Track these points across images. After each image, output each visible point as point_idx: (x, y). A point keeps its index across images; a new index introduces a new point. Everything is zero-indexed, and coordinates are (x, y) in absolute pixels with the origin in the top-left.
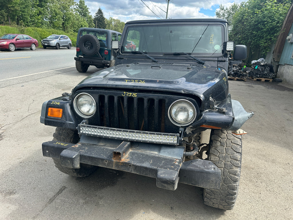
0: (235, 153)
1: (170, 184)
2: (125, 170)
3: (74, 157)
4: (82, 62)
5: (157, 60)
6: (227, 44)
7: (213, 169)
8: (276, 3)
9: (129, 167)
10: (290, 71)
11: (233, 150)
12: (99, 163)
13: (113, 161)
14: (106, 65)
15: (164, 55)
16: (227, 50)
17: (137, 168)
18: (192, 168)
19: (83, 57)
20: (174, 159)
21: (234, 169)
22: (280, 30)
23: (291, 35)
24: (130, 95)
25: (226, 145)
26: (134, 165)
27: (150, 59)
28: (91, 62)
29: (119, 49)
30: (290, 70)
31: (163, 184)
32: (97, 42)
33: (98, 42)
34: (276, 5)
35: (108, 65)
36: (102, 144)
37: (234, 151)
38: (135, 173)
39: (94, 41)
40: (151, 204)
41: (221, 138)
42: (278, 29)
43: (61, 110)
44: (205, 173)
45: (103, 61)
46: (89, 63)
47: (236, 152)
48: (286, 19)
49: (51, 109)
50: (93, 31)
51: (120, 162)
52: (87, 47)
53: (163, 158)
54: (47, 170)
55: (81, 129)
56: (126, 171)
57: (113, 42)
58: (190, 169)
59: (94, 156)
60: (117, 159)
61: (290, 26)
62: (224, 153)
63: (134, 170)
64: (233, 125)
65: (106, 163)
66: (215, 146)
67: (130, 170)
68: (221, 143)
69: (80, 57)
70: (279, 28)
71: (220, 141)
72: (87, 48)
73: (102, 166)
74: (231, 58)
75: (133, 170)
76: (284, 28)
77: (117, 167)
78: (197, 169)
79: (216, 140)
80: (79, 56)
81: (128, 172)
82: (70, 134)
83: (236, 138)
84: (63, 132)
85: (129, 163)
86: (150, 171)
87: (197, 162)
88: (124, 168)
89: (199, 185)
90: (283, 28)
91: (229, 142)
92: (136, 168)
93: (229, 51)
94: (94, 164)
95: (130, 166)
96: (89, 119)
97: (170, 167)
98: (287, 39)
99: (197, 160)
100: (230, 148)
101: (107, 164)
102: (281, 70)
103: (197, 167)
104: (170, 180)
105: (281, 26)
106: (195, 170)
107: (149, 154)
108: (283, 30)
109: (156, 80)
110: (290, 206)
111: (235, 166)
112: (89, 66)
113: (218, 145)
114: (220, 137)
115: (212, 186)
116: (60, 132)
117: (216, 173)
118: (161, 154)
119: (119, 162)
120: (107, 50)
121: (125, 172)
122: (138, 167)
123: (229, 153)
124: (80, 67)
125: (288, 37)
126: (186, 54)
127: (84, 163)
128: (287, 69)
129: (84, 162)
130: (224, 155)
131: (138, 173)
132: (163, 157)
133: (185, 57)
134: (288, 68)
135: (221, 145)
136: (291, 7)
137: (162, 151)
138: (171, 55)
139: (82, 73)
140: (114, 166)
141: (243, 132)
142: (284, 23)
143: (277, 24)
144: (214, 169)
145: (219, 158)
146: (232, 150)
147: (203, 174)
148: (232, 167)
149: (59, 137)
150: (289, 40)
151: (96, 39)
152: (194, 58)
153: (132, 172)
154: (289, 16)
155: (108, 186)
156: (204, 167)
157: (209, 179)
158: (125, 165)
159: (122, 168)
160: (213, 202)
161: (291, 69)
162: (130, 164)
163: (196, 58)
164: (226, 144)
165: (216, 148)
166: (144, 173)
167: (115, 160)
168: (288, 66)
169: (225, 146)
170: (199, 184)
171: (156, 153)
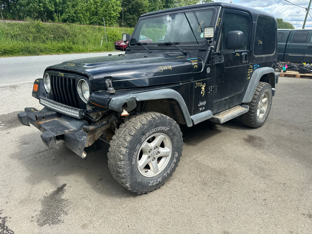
6: (205, 30)
7: (83, 139)
15: (158, 45)
16: (205, 37)
21: (121, 149)
24: (61, 75)
40: (90, 173)
44: (76, 141)
47: (129, 134)
55: (40, 100)
59: (32, 118)
60: (37, 122)
64: (110, 105)
65: (35, 124)
87: (78, 132)
93: (210, 38)
106: (72, 138)
107: (63, 123)
111: (122, 146)
126: (173, 44)
129: (29, 121)
138: (163, 45)
157: (78, 146)
162: (41, 126)
170: (73, 149)
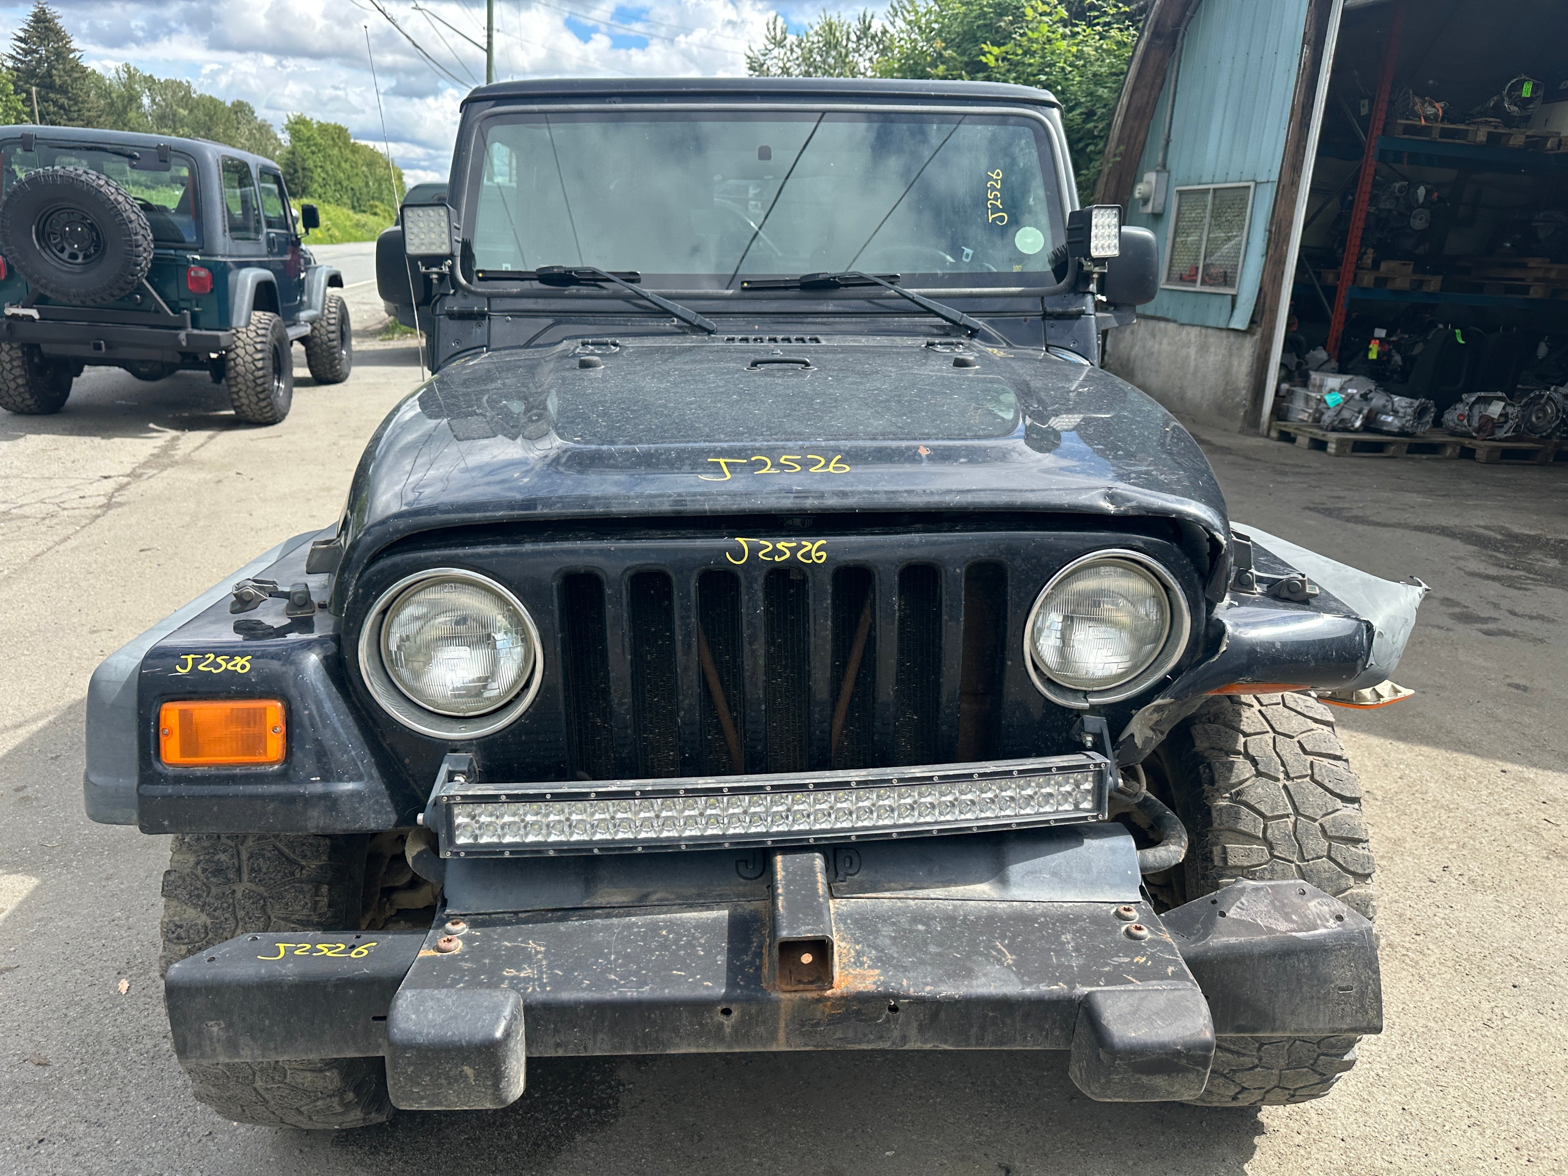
0: (1339, 804)
1: (1184, 1070)
2: (860, 1043)
3: (498, 1034)
4: (31, 349)
5: (708, 322)
6: (1094, 222)
7: (1332, 923)
8: (1065, 23)
9: (888, 1020)
10: (1165, 347)
11: (1327, 789)
12: (676, 1030)
13: (778, 1002)
14: (201, 358)
15: (744, 289)
16: (1094, 253)
17: (943, 1015)
18: (1233, 940)
19: (34, 313)
20: (1105, 907)
21: (1354, 891)
22: (1101, 152)
23: (1151, 177)
24: (781, 553)
25: (1282, 769)
26: (920, 1001)
27: (666, 313)
28: (98, 347)
29: (451, 256)
30: (1161, 344)
31: (1145, 1079)
32: (133, 217)
33: (139, 221)
34: (1067, 31)
35: (214, 356)
36: (619, 898)
37: (1331, 792)
38: (928, 1046)
39: (111, 209)
41: (1246, 735)
42: (1091, 148)
43: (274, 710)
44: (1303, 954)
45: (182, 335)
46: (86, 351)
47: (1344, 799)
48: (1124, 100)
49: (185, 717)
50: (89, 149)
51: (828, 999)
52: (62, 250)
53: (1044, 915)
54: (82, 1128)
55: (459, 820)
56: (864, 1047)
57: (408, 212)
58: (1227, 947)
59: (631, 994)
60: (801, 986)
61: (1141, 137)
62: (1288, 816)
63: (921, 1029)
64: (1371, 660)
65: (728, 1023)
66: (1233, 786)
67: (896, 1033)
68: (1254, 762)
69: (15, 316)
70: (1096, 145)
71: (1247, 755)
72: (65, 256)
73: (693, 1050)
74: (1104, 299)
75: (913, 1032)
76: (1118, 146)
77: (803, 1034)
78: (1262, 943)
79: (1221, 750)
80: (10, 311)
81: (883, 1052)
82: (304, 857)
83: (1314, 726)
84: (244, 856)
85: (886, 996)
86: (1026, 1017)
87: (1243, 900)
88: (851, 1034)
89: (1278, 1023)
90: (1112, 144)
91: (1289, 749)
92: (935, 1016)
93: (1100, 262)
94: (636, 1048)
95: (894, 1009)
96: (485, 745)
97: (1131, 963)
98: (1137, 195)
99: (1242, 891)
100: (1308, 779)
101: (736, 1031)
102: (1122, 346)
103: (1253, 927)
104: (1189, 1050)
105: (1105, 137)
106: (1256, 951)
107: (949, 906)
108: (1115, 156)
109: (908, 448)
110: (1493, 1004)
111: (1353, 874)
112: (82, 371)
113: (1242, 778)
114: (1233, 728)
115: (1343, 1017)
116: (223, 857)
117: (1353, 939)
118: (1016, 892)
119: (821, 1000)
120: (202, 264)
121: (864, 1050)
122: (951, 1004)
123: (1309, 812)
124: (20, 381)
125: (1140, 190)
126: (880, 281)
127: (561, 1053)
128: (1148, 337)
129: (558, 1045)
130: (1291, 826)
131: (946, 1042)
132: (1040, 908)
133: (869, 299)
134: (1154, 336)
135: (1259, 774)
136: (1142, 44)
137: (1016, 870)
138: (786, 288)
139: (35, 421)
140: (782, 1035)
141: (1396, 691)
142: (1118, 120)
143: (1085, 121)
144: (1340, 918)
145: (1271, 847)
146: (1321, 790)
147: (1294, 961)
148: (1343, 883)
149: (214, 891)
150: (1146, 201)
151: (121, 199)
152: (926, 302)
153: (913, 1045)
154: (1134, 89)
155: (578, 1137)
156: (1287, 918)
157: (1325, 980)
158: (858, 1012)
159: (839, 1035)
160: (1245, 1085)
161: (1165, 341)
162: (897, 997)
163: (934, 305)
164: (1283, 765)
165: (1238, 793)
166: (990, 1037)
167: (788, 995)
168: (1152, 323)
169: (1281, 776)
170: (1274, 1020)
171: (984, 889)
